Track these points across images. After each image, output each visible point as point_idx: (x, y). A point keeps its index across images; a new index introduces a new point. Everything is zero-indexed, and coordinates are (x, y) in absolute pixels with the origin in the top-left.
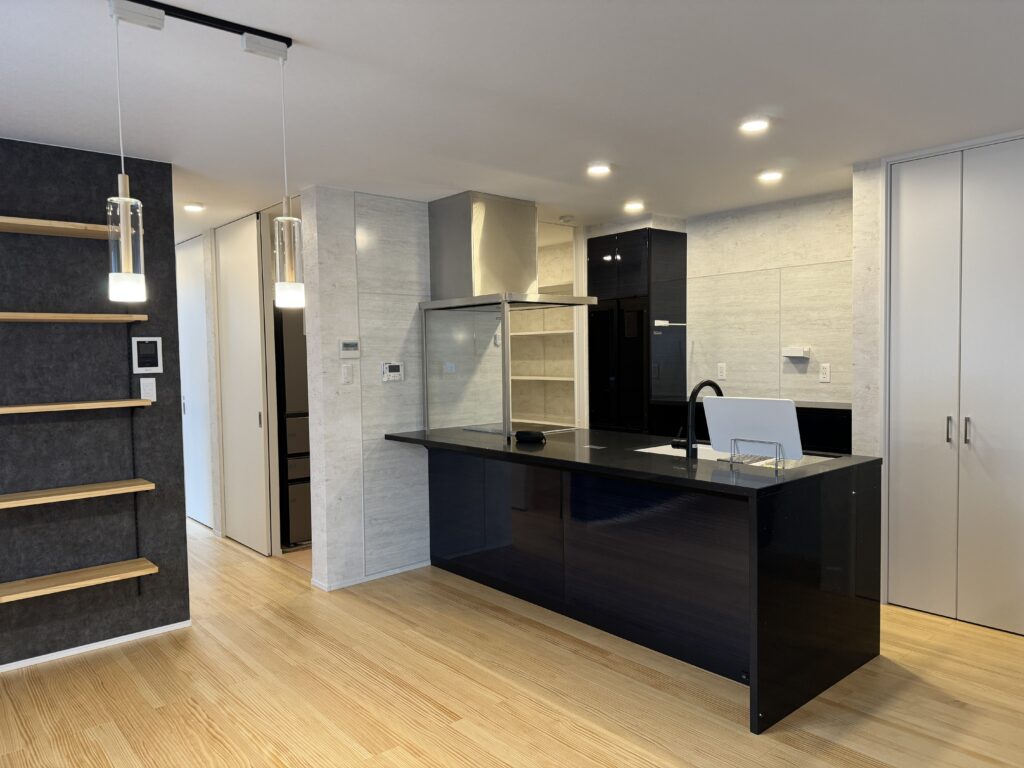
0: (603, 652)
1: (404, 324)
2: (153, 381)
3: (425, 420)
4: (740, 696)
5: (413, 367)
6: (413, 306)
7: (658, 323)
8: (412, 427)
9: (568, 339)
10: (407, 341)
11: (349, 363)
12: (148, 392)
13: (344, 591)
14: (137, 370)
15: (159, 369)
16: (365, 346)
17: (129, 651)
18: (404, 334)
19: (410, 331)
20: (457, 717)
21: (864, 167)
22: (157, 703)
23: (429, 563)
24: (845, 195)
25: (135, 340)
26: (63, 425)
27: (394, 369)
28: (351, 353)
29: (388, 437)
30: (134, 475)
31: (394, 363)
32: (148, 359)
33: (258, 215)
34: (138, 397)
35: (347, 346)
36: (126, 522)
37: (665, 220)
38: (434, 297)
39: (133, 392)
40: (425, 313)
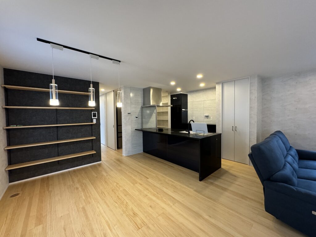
0: (173, 167)
1: (139, 110)
2: (95, 119)
3: (142, 127)
4: (197, 175)
5: (140, 117)
6: (140, 107)
7: (183, 110)
8: (140, 128)
9: (167, 112)
10: (139, 113)
11: (129, 117)
12: (95, 121)
13: (128, 156)
14: (93, 118)
16: (132, 114)
17: (91, 166)
20: (148, 178)
21: (218, 83)
22: (96, 176)
23: (143, 152)
24: (215, 88)
25: (92, 112)
26: (80, 127)
27: (137, 118)
28: (129, 115)
29: (136, 130)
30: (92, 136)
31: (137, 116)
32: (95, 116)
33: (114, 91)
36: (90, 144)
37: (184, 92)
38: (144, 105)
39: (92, 121)
40: (142, 108)
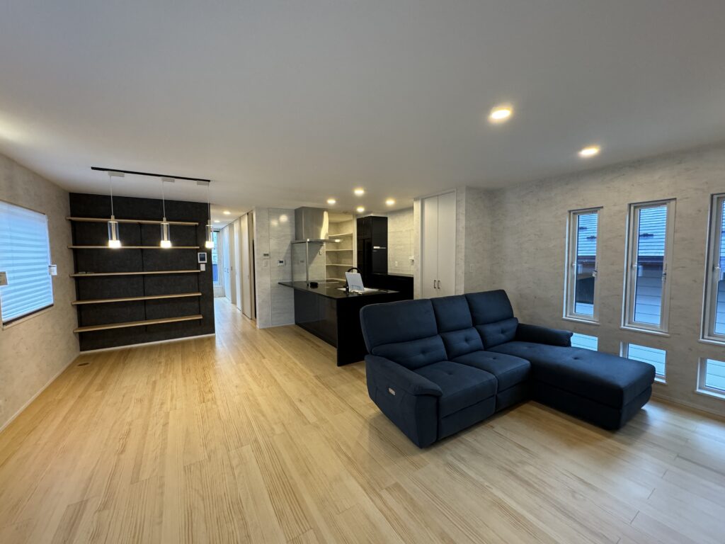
1: (286, 248)
2: (204, 265)
3: (292, 279)
4: (334, 352)
5: (289, 262)
6: (288, 242)
7: (375, 247)
8: (288, 280)
10: (287, 253)
11: (265, 260)
12: (203, 268)
13: (264, 329)
14: (199, 262)
15: (206, 262)
16: (271, 255)
18: (285, 251)
19: (287, 250)
21: (416, 199)
23: (294, 323)
25: (199, 254)
27: (281, 262)
28: (267, 257)
29: (279, 283)
30: (199, 292)
31: (281, 260)
32: (203, 259)
33: (248, 214)
34: (200, 269)
35: (265, 255)
36: (196, 304)
37: (378, 213)
38: (296, 239)
39: (198, 267)
40: (292, 244)
